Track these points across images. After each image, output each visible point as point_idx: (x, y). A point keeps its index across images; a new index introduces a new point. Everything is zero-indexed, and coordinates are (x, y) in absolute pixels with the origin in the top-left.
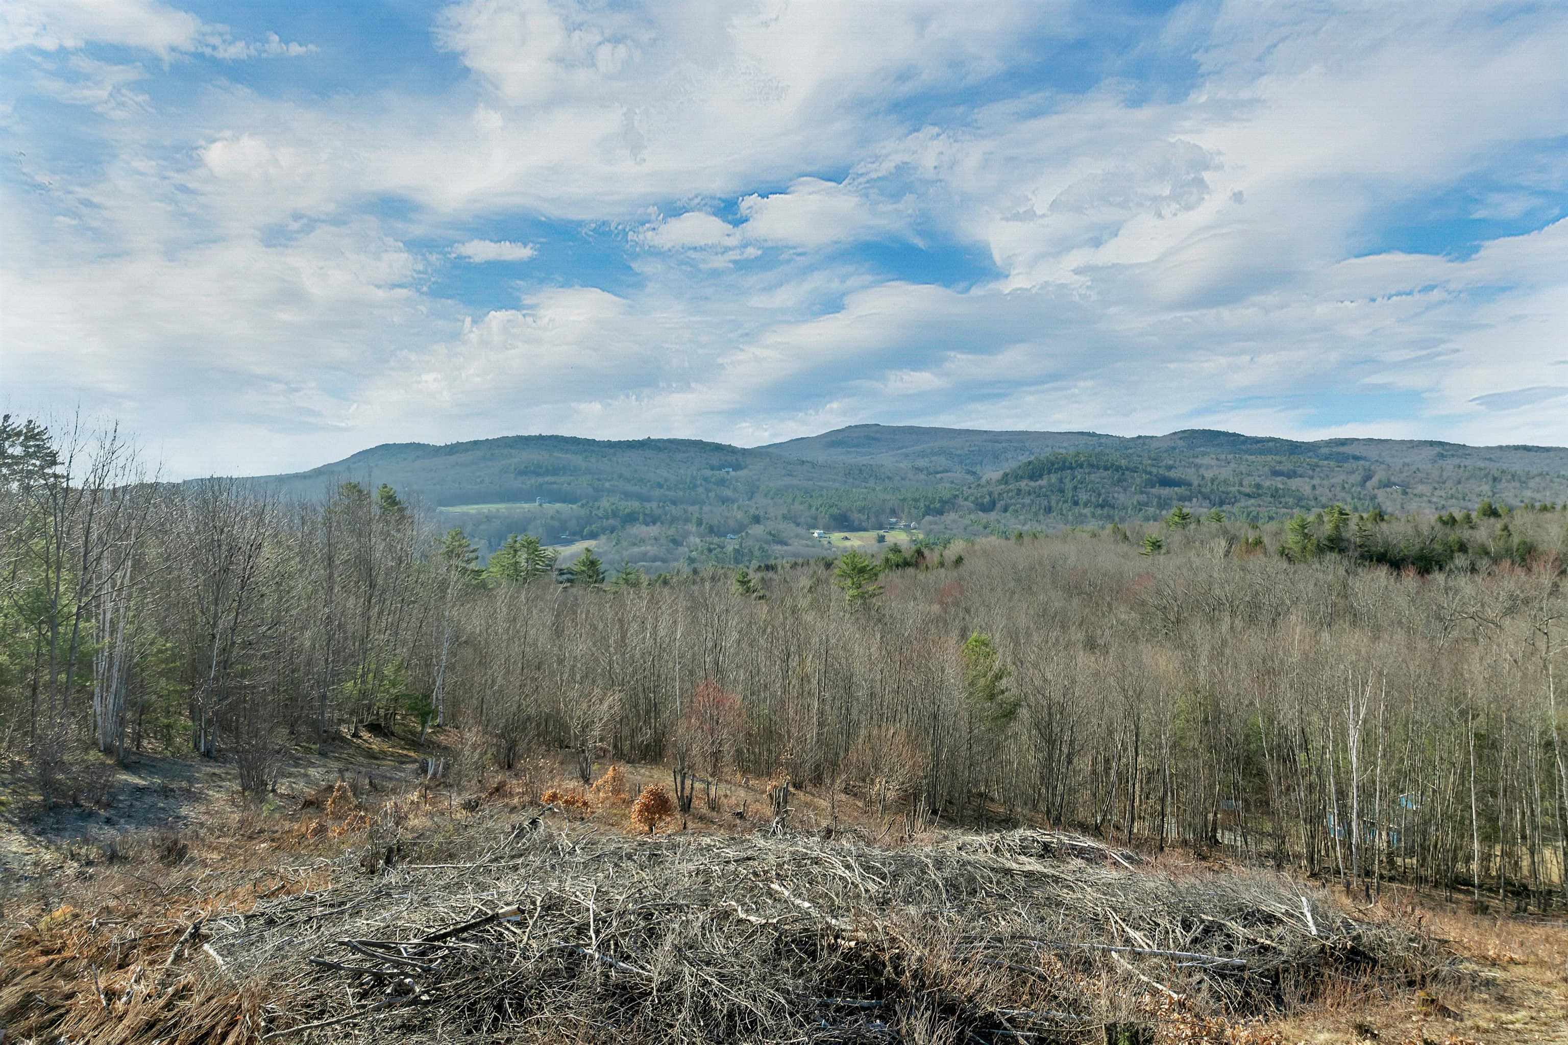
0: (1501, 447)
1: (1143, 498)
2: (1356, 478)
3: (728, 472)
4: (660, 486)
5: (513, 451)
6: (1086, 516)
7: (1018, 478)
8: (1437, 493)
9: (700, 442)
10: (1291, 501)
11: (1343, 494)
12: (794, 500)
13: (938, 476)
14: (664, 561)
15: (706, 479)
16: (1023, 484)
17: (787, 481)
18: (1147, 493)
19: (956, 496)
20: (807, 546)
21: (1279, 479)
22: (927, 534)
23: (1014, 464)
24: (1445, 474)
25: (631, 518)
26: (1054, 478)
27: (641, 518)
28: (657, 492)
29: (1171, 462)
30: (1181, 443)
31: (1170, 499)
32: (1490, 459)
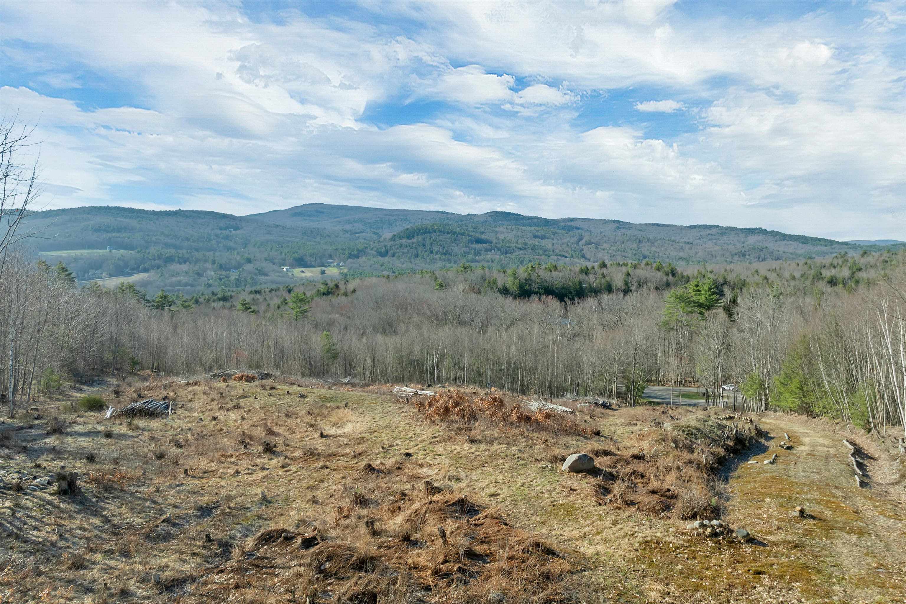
0: (646, 224)
1: (467, 250)
2: (575, 239)
3: (231, 231)
4: (188, 239)
5: (89, 216)
6: (436, 259)
7: (401, 238)
8: (613, 248)
9: (213, 212)
10: (541, 252)
11: (567, 248)
12: (271, 249)
13: (357, 235)
14: (192, 286)
15: (217, 236)
16: (404, 241)
17: (268, 237)
18: (469, 247)
19: (366, 248)
20: (279, 276)
21: (537, 239)
22: (350, 269)
23: (401, 229)
24: (617, 238)
25: (170, 260)
26: (420, 238)
27: (176, 259)
28: (186, 244)
29: (483, 230)
30: (490, 219)
31: (481, 250)
32: (641, 230)
